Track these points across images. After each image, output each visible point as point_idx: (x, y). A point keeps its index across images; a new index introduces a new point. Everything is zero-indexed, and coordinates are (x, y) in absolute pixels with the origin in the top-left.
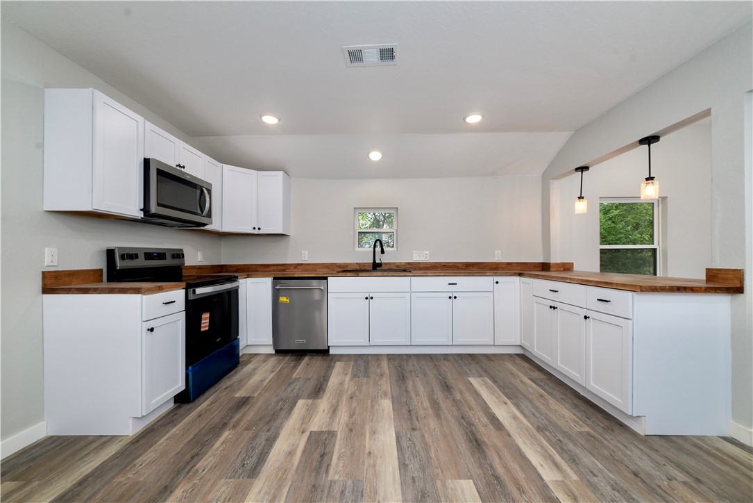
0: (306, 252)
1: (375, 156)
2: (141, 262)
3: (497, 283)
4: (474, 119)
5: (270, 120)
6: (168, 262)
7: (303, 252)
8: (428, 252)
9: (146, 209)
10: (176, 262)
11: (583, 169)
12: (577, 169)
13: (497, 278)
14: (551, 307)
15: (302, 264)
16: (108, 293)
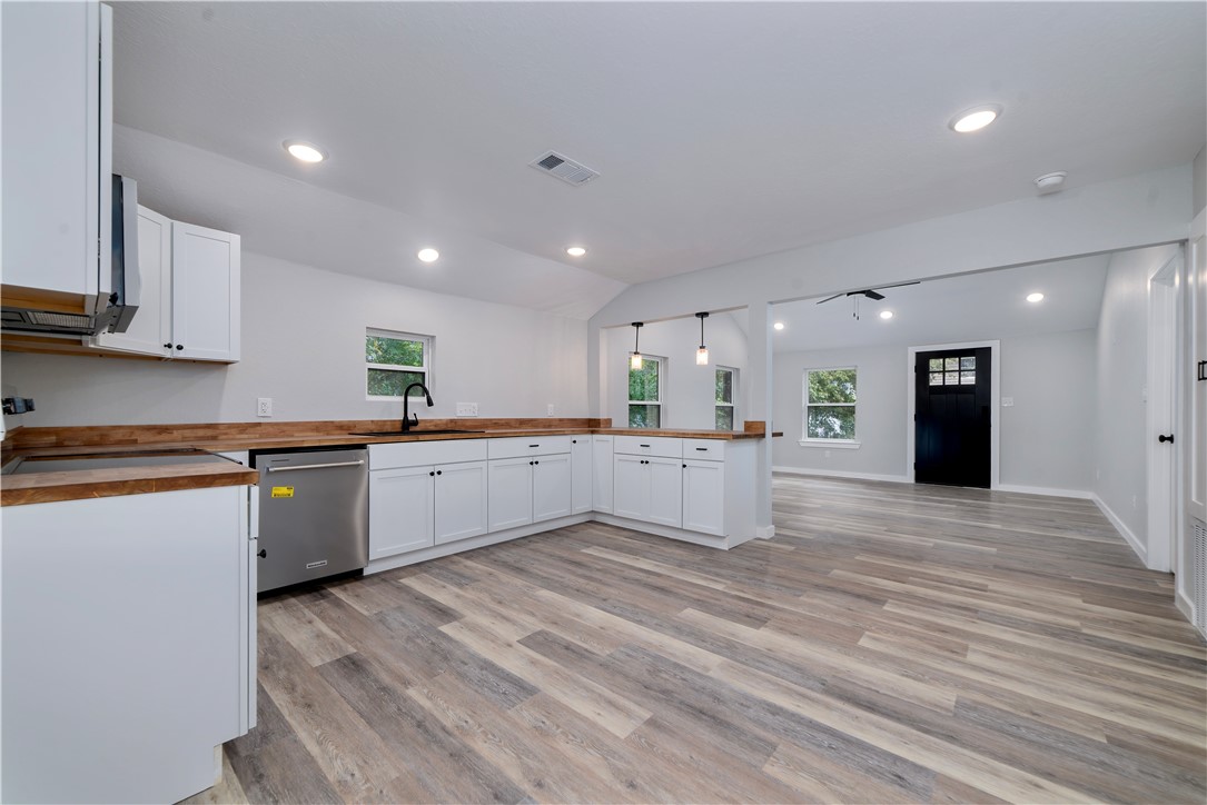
0: (269, 401)
1: (429, 255)
3: (575, 442)
4: (576, 252)
5: (306, 154)
7: (261, 400)
8: (476, 404)
11: (638, 325)
12: (633, 324)
13: (575, 438)
14: (642, 462)
15: (259, 424)
16: (157, 491)
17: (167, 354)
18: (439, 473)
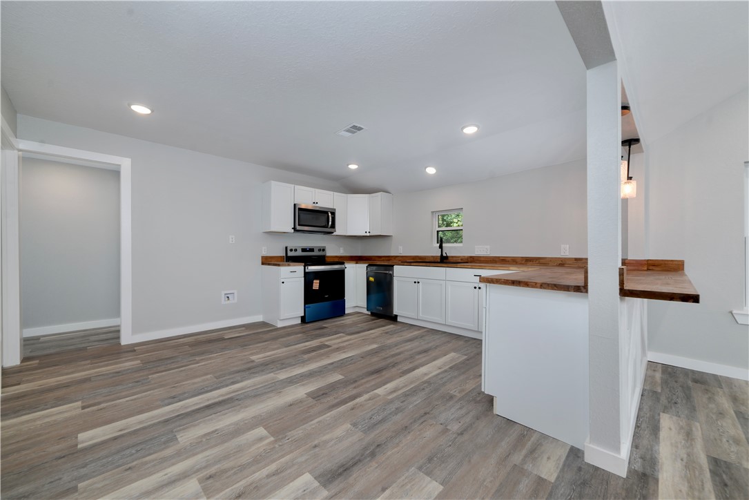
2: (299, 253)
6: (316, 253)
9: (294, 228)
10: (321, 253)
15: (399, 256)
17: (368, 234)
18: (418, 282)
